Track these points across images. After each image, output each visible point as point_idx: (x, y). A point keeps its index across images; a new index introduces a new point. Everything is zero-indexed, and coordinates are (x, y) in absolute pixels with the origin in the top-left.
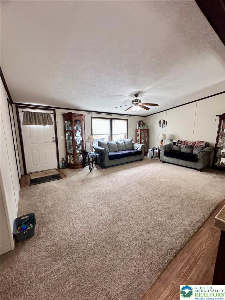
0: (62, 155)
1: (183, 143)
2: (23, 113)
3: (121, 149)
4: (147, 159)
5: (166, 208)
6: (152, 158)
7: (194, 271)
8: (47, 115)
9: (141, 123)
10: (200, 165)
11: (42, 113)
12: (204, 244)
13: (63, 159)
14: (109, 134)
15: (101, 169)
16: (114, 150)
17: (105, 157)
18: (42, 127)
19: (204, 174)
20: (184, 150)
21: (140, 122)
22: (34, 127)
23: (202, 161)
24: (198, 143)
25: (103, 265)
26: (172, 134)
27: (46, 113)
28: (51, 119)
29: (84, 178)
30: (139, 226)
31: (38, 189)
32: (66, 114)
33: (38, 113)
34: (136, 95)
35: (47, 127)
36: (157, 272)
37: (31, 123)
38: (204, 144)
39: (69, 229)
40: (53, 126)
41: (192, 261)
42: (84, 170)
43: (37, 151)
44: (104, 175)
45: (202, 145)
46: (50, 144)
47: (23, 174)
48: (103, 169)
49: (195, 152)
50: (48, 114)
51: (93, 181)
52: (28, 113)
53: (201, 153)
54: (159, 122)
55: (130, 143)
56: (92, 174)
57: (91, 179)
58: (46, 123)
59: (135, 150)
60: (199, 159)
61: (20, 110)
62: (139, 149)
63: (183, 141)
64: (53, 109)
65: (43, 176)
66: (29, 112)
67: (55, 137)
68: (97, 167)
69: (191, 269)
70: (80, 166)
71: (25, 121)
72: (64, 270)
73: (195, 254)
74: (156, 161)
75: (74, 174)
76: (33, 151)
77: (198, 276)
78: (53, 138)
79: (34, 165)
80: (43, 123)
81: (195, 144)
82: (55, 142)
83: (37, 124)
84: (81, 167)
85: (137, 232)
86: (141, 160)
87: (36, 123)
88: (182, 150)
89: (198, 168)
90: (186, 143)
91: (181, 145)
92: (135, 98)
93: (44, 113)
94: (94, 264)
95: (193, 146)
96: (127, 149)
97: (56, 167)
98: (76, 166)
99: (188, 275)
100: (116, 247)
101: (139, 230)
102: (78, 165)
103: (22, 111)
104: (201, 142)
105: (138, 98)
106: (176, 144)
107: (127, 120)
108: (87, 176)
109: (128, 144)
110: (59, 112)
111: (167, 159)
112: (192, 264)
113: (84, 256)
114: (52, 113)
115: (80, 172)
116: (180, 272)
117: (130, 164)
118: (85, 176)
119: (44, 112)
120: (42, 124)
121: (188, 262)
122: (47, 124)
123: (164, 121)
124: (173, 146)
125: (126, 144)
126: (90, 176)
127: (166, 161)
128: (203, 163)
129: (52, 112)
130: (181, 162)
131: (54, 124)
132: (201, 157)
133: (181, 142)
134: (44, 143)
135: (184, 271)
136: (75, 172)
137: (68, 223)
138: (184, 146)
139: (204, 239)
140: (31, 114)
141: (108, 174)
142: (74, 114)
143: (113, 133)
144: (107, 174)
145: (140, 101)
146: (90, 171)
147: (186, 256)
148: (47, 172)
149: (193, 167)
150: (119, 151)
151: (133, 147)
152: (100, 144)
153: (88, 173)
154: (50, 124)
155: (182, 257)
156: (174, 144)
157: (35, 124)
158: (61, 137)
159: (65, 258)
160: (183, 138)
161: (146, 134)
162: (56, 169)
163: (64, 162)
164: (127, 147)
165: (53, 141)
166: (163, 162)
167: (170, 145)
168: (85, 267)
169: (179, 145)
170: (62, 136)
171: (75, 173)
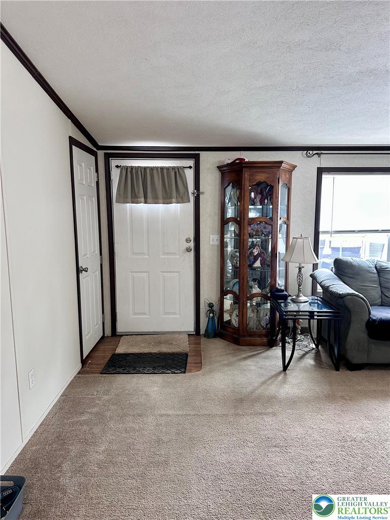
0: (209, 293)
2: (119, 170)
8: (175, 173)
11: (162, 168)
13: (211, 305)
17: (349, 323)
18: (160, 208)
22: (142, 208)
27: (173, 168)
28: (184, 185)
29: (250, 389)
31: (107, 392)
32: (228, 165)
33: (152, 169)
35: (175, 207)
37: (135, 200)
40: (190, 206)
42: (265, 358)
43: (145, 275)
44: (331, 398)
46: (178, 257)
47: (108, 332)
48: (337, 369)
50: (178, 171)
51: (274, 414)
52: (129, 170)
56: (284, 381)
57: (271, 400)
58: (171, 198)
61: (114, 162)
64: (192, 154)
65: (146, 350)
66: (132, 168)
67: (192, 237)
68: (317, 357)
70: (258, 340)
71: (122, 193)
75: (228, 365)
76: (135, 275)
78: (188, 240)
79: (135, 314)
80: (163, 198)
82: (192, 253)
83: (149, 200)
84: (263, 345)
87: (146, 197)
93: (168, 169)
97: (191, 328)
98: (243, 336)
102: (251, 334)
103: (117, 167)
108: (264, 383)
110: (209, 161)
114: (190, 167)
115: (249, 362)
118: (256, 385)
119: (167, 165)
120: (161, 201)
122: (174, 200)
126: (272, 389)
129: (191, 163)
131: (192, 199)
134: (165, 254)
136: (235, 359)
140: (137, 172)
141: (350, 398)
142: (252, 165)
144: (342, 397)
146: (285, 368)
148: (163, 337)
152: (342, 269)
153: (273, 373)
154: (182, 199)
157: (143, 199)
158: (209, 239)
162: (189, 335)
163: (211, 315)
165: (188, 250)
170: (212, 234)
171: (232, 359)
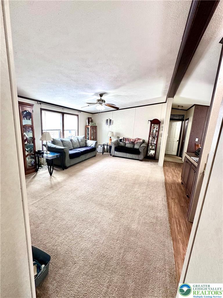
1: (127, 139)
3: (76, 146)
4: (98, 155)
5: (143, 193)
6: (103, 153)
7: (182, 227)
9: (90, 120)
10: (141, 157)
12: (175, 209)
14: (60, 130)
15: (62, 170)
16: (70, 148)
17: (66, 156)
19: (145, 163)
20: (128, 145)
21: (89, 118)
23: (143, 154)
24: (138, 140)
25: (140, 253)
26: (118, 132)
29: (49, 184)
30: (138, 213)
34: (101, 95)
36: (170, 238)
38: (141, 141)
39: (86, 242)
41: (177, 221)
45: (140, 141)
48: (64, 170)
49: (136, 147)
53: (142, 148)
54: (106, 121)
55: (83, 140)
56: (55, 178)
59: (88, 146)
60: (141, 152)
62: (93, 146)
63: (127, 138)
69: (180, 226)
70: (31, 171)
72: (116, 278)
73: (176, 217)
74: (106, 156)
77: (185, 227)
81: (135, 141)
85: (140, 218)
86: (95, 156)
88: (127, 146)
89: (141, 159)
90: (129, 140)
91: (125, 142)
92: (99, 98)
94: (134, 257)
95: (134, 142)
96: (81, 146)
98: (26, 171)
99: (182, 230)
100: (136, 235)
101: (140, 215)
102: (28, 169)
104: (139, 139)
105: (103, 98)
106: (122, 141)
107: (78, 115)
108: (52, 181)
109: (82, 141)
111: (117, 153)
112: (179, 223)
113: (121, 257)
115: (36, 178)
116: (178, 230)
117: (87, 161)
118: (49, 182)
121: (176, 223)
123: (110, 120)
124: (120, 142)
125: (80, 141)
126: (54, 181)
127: (117, 155)
128: (143, 155)
130: (128, 155)
132: (143, 151)
133: (126, 139)
135: (179, 229)
136: (31, 179)
137: (79, 237)
138: (128, 142)
139: (173, 206)
142: (22, 104)
143: (65, 129)
144: (73, 175)
145: (105, 102)
146: (51, 175)
147: (173, 220)
149: (137, 158)
150: (74, 148)
151: (86, 144)
152: (54, 142)
153: (49, 177)
155: (173, 222)
156: (121, 140)
159: (107, 269)
160: (126, 136)
161: (95, 130)
164: (80, 144)
166: (114, 156)
167: (117, 141)
168: (130, 264)
169: (125, 141)
